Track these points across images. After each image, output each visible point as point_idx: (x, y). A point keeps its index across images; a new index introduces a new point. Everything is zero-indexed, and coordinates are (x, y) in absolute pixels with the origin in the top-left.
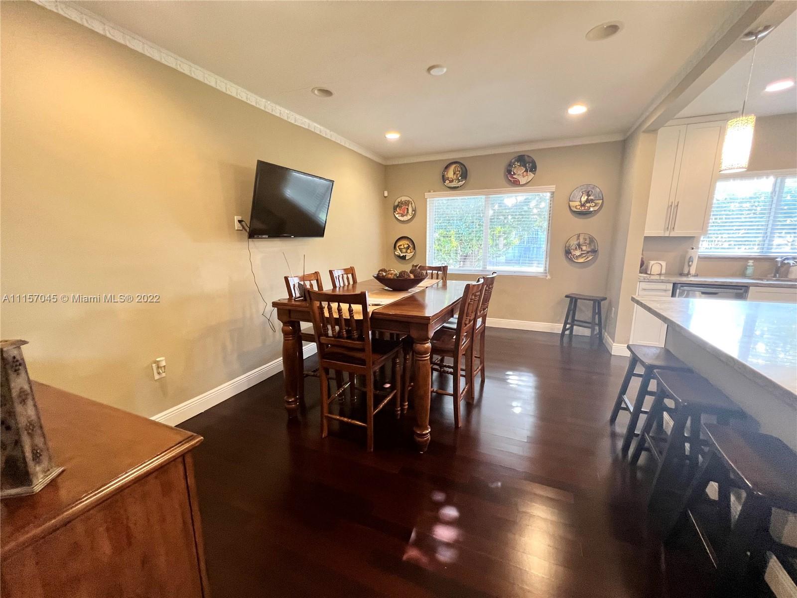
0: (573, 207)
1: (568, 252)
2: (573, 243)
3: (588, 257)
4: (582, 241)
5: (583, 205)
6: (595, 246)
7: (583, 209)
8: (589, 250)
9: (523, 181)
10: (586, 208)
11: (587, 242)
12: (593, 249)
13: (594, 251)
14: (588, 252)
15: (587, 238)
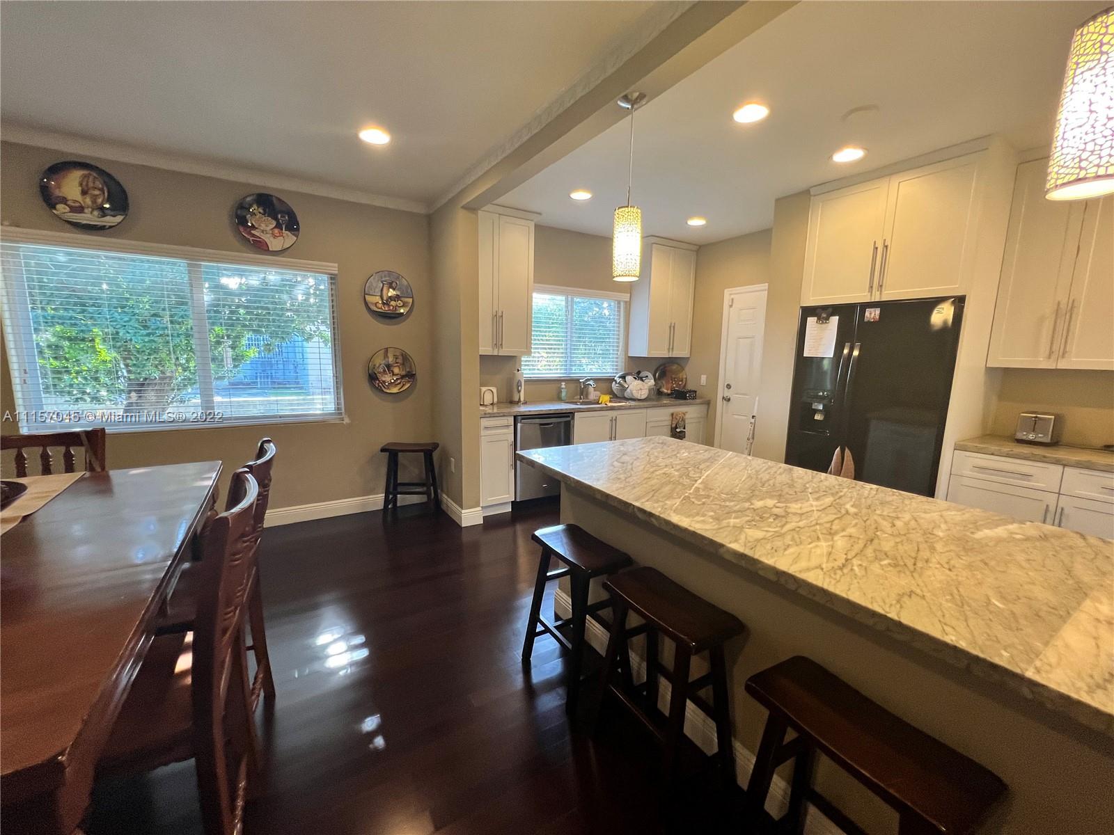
0: (372, 303)
1: (373, 378)
2: (379, 361)
3: (404, 385)
4: (391, 360)
5: (386, 304)
6: (411, 367)
7: (387, 309)
8: (404, 373)
9: (275, 244)
10: (391, 308)
11: (400, 360)
12: (409, 372)
13: (410, 376)
14: (403, 377)
15: (398, 354)
